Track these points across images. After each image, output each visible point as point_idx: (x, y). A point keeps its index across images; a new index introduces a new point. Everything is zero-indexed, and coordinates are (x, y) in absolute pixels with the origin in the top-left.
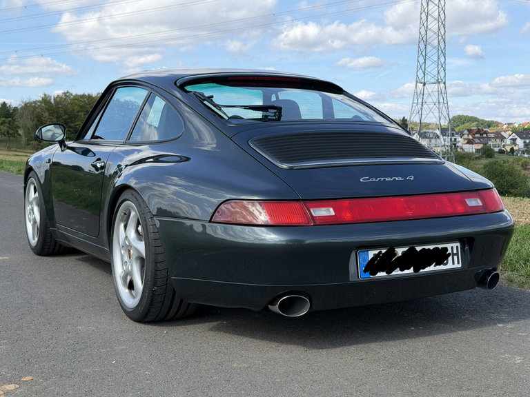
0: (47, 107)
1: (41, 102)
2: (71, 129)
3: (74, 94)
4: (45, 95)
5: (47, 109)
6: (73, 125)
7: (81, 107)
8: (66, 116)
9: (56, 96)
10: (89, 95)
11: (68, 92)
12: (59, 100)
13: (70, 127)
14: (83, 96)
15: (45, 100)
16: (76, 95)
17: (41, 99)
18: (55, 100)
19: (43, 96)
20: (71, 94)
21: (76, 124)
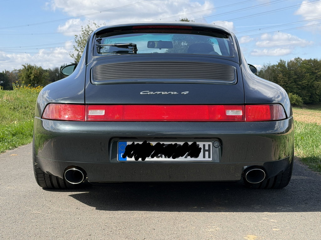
0: (282, 70)
1: (277, 66)
2: (299, 86)
3: (303, 59)
4: (281, 61)
5: (282, 72)
6: (300, 83)
7: (308, 69)
8: (296, 77)
9: (289, 61)
10: (314, 59)
11: (298, 58)
12: (291, 64)
13: (298, 85)
14: (310, 61)
15: (281, 65)
16: (305, 60)
17: (277, 64)
18: (288, 64)
19: (279, 61)
20: (301, 60)
21: (303, 82)
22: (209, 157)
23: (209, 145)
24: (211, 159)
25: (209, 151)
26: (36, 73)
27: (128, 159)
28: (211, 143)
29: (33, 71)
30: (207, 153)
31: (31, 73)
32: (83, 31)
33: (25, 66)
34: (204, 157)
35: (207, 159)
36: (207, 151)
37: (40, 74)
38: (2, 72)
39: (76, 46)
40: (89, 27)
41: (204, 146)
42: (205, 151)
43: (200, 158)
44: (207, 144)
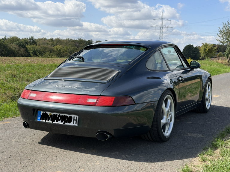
22: (76, 124)
23: (77, 117)
24: (76, 125)
25: (76, 120)
26: (209, 47)
27: (41, 120)
28: (77, 116)
29: (208, 47)
30: (75, 121)
31: (207, 48)
32: (223, 25)
33: (203, 44)
34: (74, 123)
35: (75, 125)
36: (75, 120)
37: (212, 48)
38: (196, 47)
39: (219, 34)
40: (228, 23)
41: (74, 117)
42: (74, 120)
43: (72, 124)
44: (75, 116)
